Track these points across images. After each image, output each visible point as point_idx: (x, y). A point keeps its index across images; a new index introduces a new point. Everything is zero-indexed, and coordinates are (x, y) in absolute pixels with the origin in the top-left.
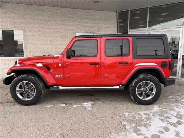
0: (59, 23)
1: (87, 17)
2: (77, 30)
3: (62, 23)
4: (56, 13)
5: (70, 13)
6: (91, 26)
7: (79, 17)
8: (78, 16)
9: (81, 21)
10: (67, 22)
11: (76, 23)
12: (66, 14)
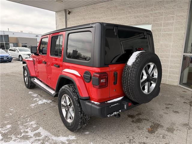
0: (110, 18)
1: (140, 4)
2: (127, 23)
3: (112, 18)
4: (108, 8)
5: (121, 4)
6: (144, 15)
7: (130, 7)
8: (129, 5)
9: (132, 11)
10: (117, 16)
11: (126, 14)
12: (116, 7)
